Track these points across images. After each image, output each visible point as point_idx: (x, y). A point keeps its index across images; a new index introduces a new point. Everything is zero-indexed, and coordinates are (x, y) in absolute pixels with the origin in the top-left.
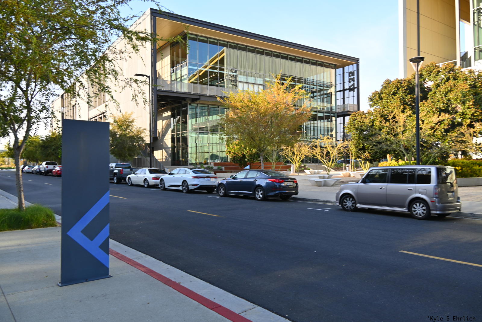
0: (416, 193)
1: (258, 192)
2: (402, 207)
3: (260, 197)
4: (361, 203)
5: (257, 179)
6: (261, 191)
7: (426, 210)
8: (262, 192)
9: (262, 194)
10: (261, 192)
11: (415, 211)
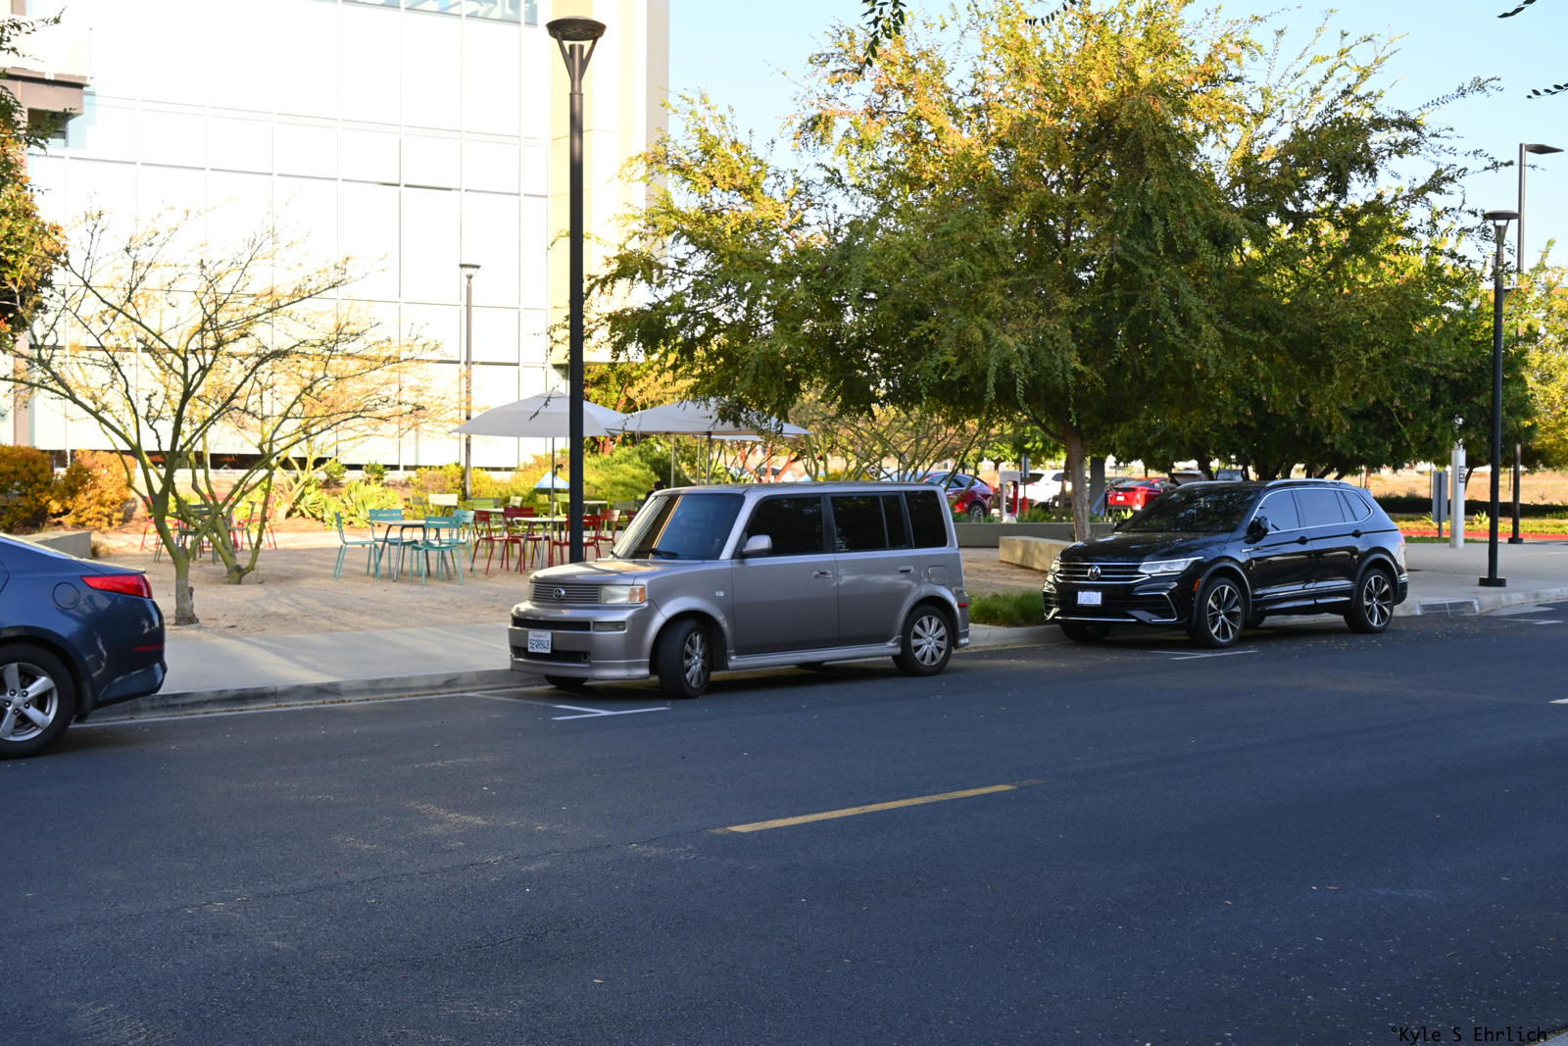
0: (921, 581)
2: (882, 639)
7: (946, 639)
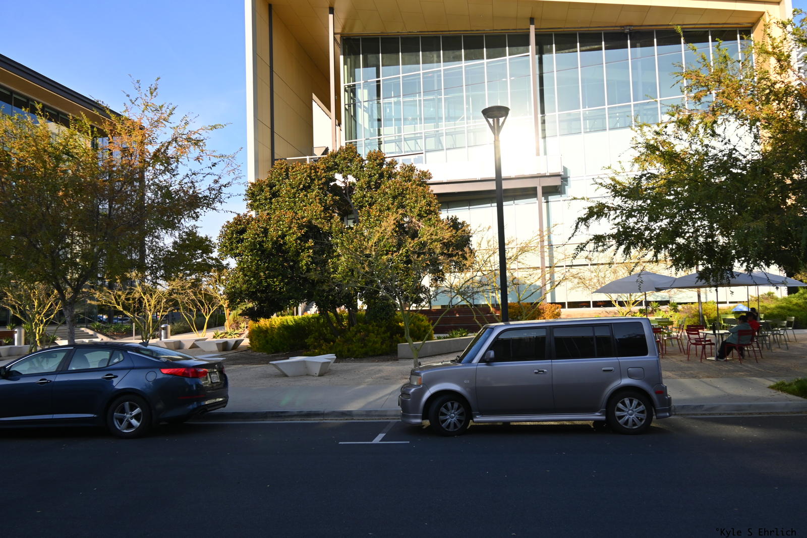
0: (621, 377)
1: (123, 411)
3: (130, 426)
4: (483, 413)
5: (115, 373)
6: (132, 408)
8: (137, 411)
9: (137, 417)
10: (132, 410)
11: (621, 417)
